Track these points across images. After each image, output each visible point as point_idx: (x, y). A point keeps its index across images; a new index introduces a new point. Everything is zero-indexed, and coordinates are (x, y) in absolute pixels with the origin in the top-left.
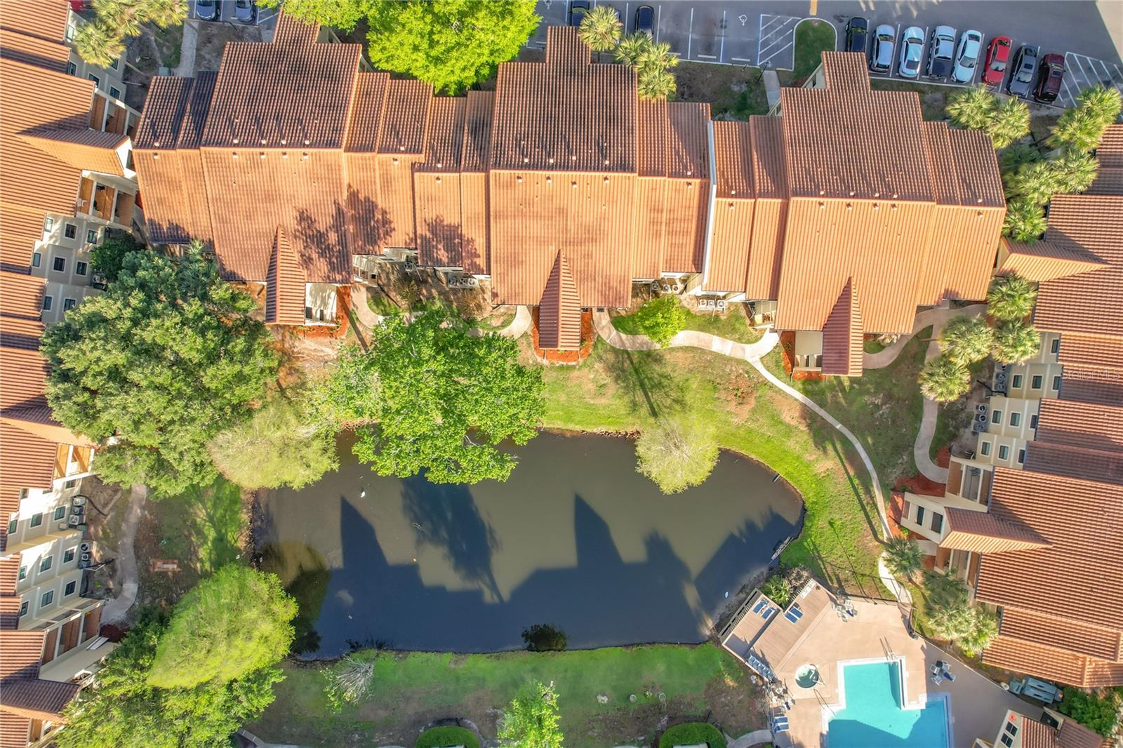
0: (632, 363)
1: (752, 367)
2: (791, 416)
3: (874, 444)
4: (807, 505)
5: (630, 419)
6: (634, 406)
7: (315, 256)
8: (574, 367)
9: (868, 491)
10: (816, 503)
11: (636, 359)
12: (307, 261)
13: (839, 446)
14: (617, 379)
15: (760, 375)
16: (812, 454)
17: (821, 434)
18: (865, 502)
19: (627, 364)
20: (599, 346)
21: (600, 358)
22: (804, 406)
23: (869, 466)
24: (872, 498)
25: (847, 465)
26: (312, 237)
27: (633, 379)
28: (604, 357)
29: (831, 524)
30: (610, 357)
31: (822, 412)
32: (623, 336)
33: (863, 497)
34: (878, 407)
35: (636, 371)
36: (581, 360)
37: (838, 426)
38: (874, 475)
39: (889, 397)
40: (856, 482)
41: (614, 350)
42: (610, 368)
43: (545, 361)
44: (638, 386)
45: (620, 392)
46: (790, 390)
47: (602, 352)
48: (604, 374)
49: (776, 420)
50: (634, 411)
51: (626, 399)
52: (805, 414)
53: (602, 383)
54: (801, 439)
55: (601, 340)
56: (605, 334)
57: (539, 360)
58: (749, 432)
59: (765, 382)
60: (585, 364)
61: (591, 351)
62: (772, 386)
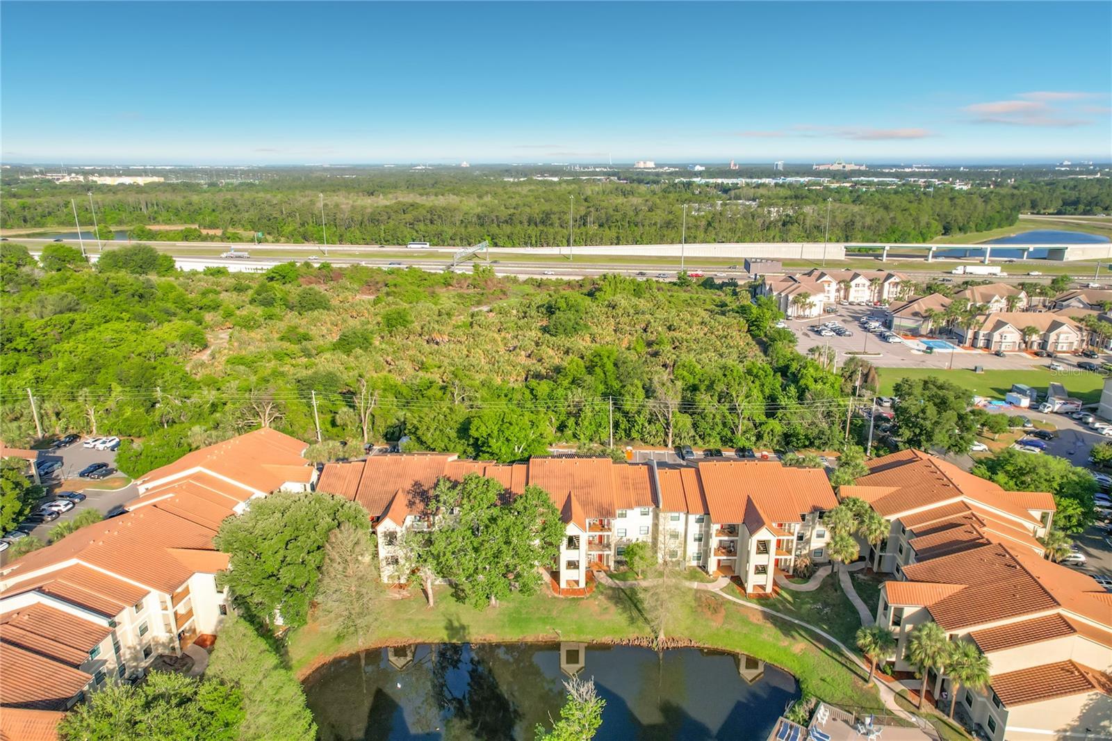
0: (626, 594)
1: (716, 594)
2: (758, 619)
3: (830, 628)
4: (797, 676)
5: (631, 629)
6: (632, 620)
7: (417, 501)
8: (583, 598)
9: (841, 655)
10: (804, 672)
11: (628, 592)
12: (411, 504)
13: (803, 633)
14: (616, 603)
15: (724, 598)
16: (785, 642)
17: (786, 628)
18: (843, 662)
19: (622, 595)
20: (600, 586)
21: (602, 593)
22: (763, 612)
23: (834, 640)
24: (848, 658)
25: (816, 643)
26: (418, 493)
27: (628, 603)
28: (605, 592)
29: (823, 680)
30: (610, 592)
31: (779, 615)
32: (617, 582)
33: (839, 659)
34: (821, 610)
35: (630, 599)
36: (588, 595)
37: (796, 622)
38: (840, 644)
39: (826, 604)
40: (829, 652)
41: (611, 588)
42: (610, 598)
43: (561, 596)
44: (633, 607)
45: (620, 611)
46: (749, 604)
47: (602, 590)
48: (606, 601)
49: (745, 622)
50: (632, 623)
51: (625, 615)
52: (767, 616)
53: (605, 606)
54: (770, 633)
55: (600, 583)
56: (603, 581)
57: (556, 595)
58: (728, 632)
59: (729, 601)
60: (591, 596)
61: (594, 589)
62: (734, 603)
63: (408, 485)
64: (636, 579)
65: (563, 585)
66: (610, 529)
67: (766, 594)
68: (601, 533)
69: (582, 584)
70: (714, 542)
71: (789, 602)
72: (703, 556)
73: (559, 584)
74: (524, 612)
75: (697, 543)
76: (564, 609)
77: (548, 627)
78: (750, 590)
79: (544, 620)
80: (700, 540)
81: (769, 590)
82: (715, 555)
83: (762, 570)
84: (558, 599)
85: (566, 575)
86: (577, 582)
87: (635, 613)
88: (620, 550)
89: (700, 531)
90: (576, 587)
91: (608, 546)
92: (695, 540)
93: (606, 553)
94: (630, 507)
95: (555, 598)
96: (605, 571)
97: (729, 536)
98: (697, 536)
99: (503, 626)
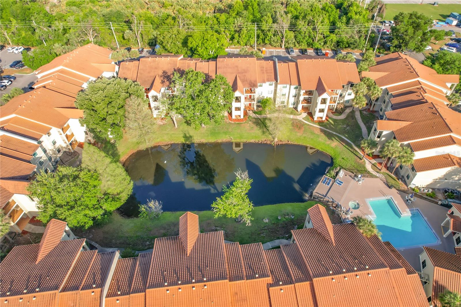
0: (261, 121)
1: (300, 120)
2: (318, 132)
3: (348, 136)
4: (332, 157)
5: (263, 136)
6: (264, 133)
7: (166, 81)
8: (242, 123)
9: (352, 148)
10: (335, 155)
11: (262, 120)
12: (163, 82)
13: (337, 138)
14: (257, 125)
15: (304, 122)
16: (329, 142)
17: (330, 136)
18: (352, 151)
19: (259, 121)
20: (250, 117)
21: (251, 121)
22: (321, 129)
23: (350, 142)
24: (354, 150)
25: (341, 142)
26: (166, 77)
27: (262, 125)
28: (252, 120)
29: (343, 159)
30: (254, 120)
31: (327, 130)
32: (257, 115)
33: (351, 150)
34: (346, 128)
35: (263, 123)
36: (244, 122)
37: (334, 133)
38: (352, 143)
39: (348, 125)
40: (347, 147)
41: (254, 118)
42: (254, 123)
43: (233, 122)
44: (264, 127)
45: (258, 129)
46: (315, 125)
47: (251, 119)
48: (252, 124)
49: (313, 133)
50: (264, 134)
51: (260, 131)
52: (322, 131)
53: (252, 126)
54: (323, 138)
55: (250, 116)
56: (251, 115)
57: (231, 122)
58: (305, 137)
59: (306, 124)
60: (246, 122)
61: (247, 119)
62: (308, 125)
63: (160, 73)
64: (266, 114)
65: (234, 117)
66: (255, 93)
67: (322, 121)
68: (251, 94)
69: (242, 117)
70: (302, 98)
71: (332, 124)
72: (296, 104)
73: (232, 117)
74: (216, 130)
75: (294, 98)
76: (234, 128)
77: (227, 136)
78: (315, 119)
79: (225, 133)
80: (295, 96)
81: (324, 119)
82: (302, 103)
83: (322, 111)
84: (231, 123)
85: (235, 113)
86: (240, 116)
87: (265, 130)
88: (259, 101)
89: (296, 93)
90: (239, 118)
91: (254, 100)
92: (293, 96)
93: (252, 103)
94: (264, 82)
95: (230, 123)
96: (252, 111)
97: (309, 95)
98: (294, 95)
99: (208, 136)
